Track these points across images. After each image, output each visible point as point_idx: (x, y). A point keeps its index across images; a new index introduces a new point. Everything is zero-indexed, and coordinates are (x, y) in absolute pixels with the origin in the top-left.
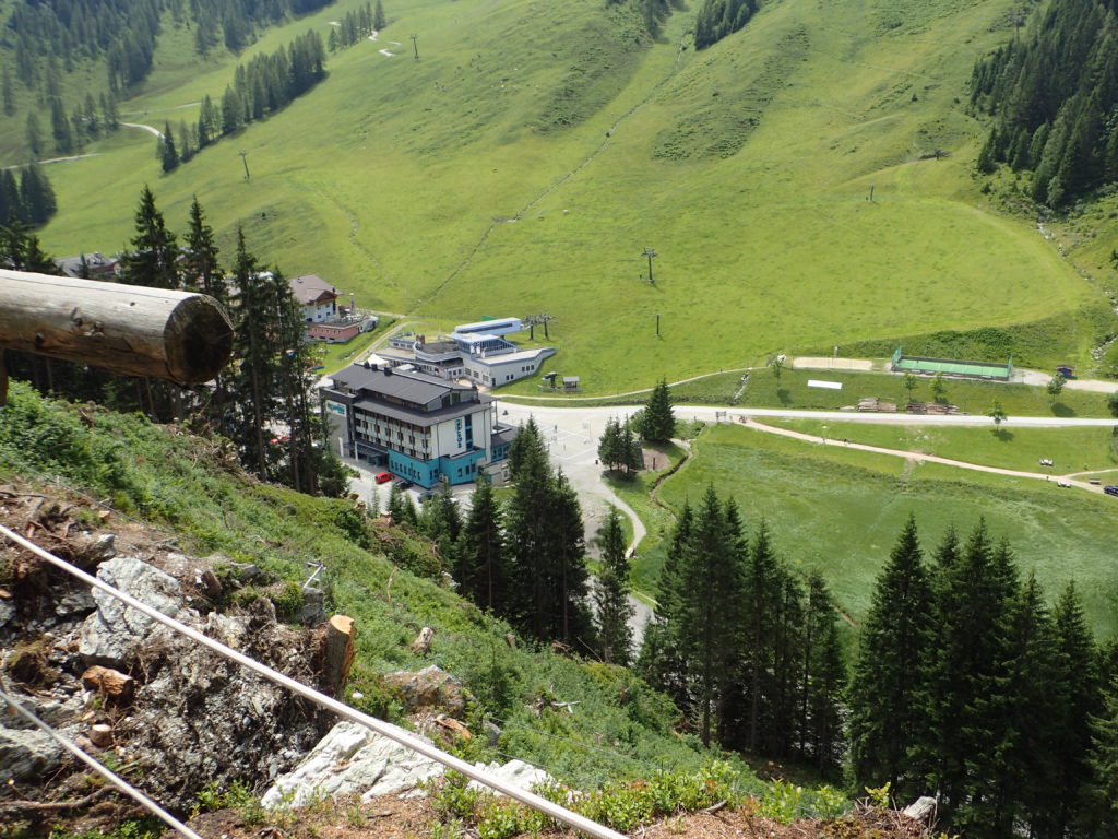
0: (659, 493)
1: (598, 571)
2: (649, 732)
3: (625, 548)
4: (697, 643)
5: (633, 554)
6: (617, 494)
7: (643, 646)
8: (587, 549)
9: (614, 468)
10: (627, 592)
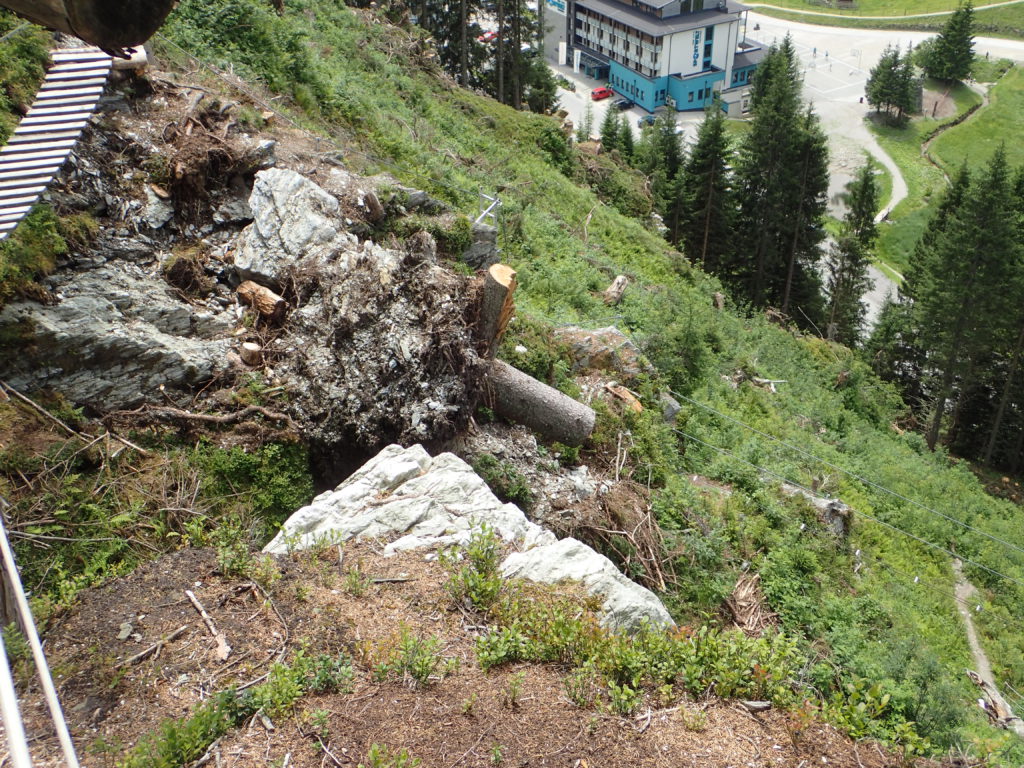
0: (934, 147)
1: (837, 233)
2: (864, 423)
3: (875, 210)
4: (942, 333)
5: (886, 218)
6: (880, 144)
7: (877, 326)
8: (829, 206)
9: (881, 110)
10: (868, 262)
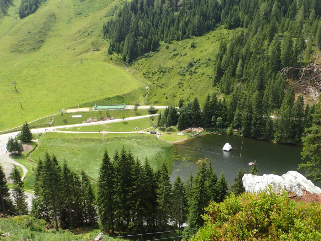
0: (30, 158)
1: (12, 187)
2: (38, 233)
3: (21, 177)
4: (50, 201)
5: (24, 179)
6: (15, 161)
7: (32, 206)
8: (7, 181)
9: (13, 153)
10: (24, 191)
